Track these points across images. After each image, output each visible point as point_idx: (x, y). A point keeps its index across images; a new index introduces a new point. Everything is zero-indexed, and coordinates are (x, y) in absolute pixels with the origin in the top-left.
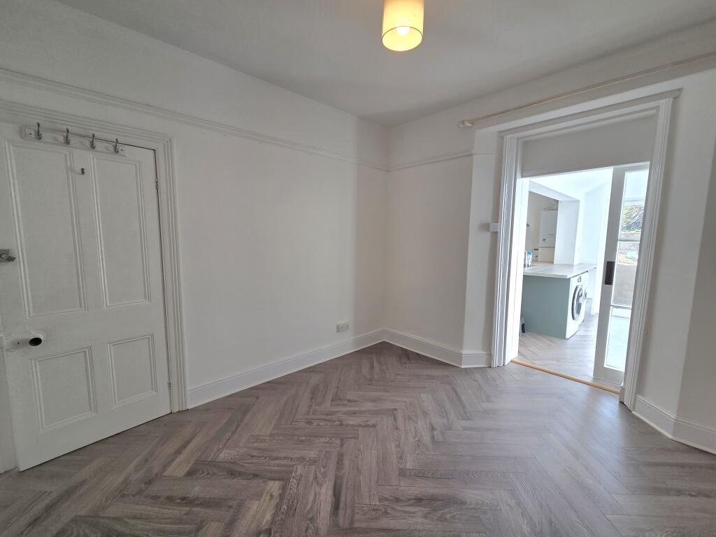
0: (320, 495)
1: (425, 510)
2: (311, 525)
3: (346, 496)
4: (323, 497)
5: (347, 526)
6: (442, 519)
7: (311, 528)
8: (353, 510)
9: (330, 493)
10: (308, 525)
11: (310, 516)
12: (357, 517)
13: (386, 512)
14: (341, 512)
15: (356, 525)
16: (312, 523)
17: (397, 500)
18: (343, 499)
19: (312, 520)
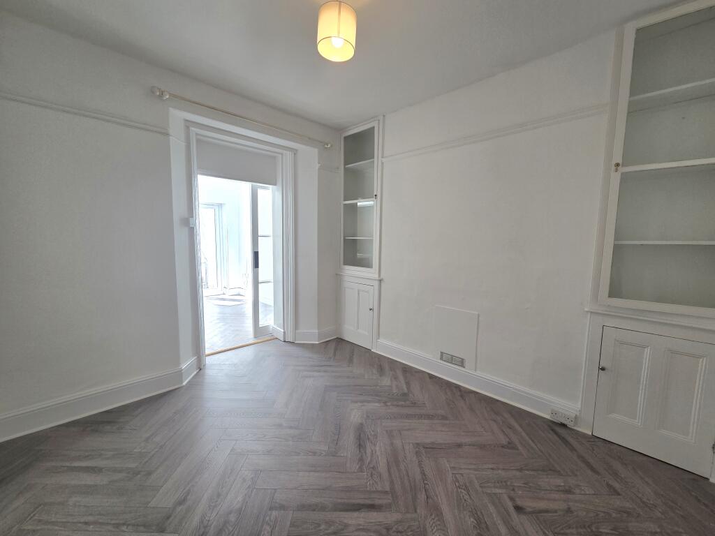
0: (360, 525)
1: (368, 444)
2: (394, 529)
3: (359, 499)
4: (361, 521)
5: (390, 496)
6: (376, 436)
7: (396, 529)
8: (374, 492)
9: (356, 514)
10: (395, 531)
11: (384, 532)
12: (380, 489)
13: (373, 468)
14: (377, 502)
15: (388, 489)
16: (392, 529)
17: (361, 460)
18: (361, 502)
19: (388, 529)
